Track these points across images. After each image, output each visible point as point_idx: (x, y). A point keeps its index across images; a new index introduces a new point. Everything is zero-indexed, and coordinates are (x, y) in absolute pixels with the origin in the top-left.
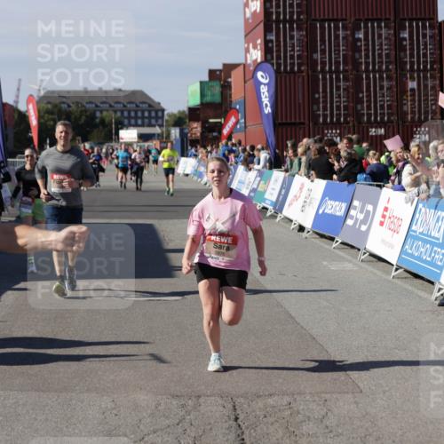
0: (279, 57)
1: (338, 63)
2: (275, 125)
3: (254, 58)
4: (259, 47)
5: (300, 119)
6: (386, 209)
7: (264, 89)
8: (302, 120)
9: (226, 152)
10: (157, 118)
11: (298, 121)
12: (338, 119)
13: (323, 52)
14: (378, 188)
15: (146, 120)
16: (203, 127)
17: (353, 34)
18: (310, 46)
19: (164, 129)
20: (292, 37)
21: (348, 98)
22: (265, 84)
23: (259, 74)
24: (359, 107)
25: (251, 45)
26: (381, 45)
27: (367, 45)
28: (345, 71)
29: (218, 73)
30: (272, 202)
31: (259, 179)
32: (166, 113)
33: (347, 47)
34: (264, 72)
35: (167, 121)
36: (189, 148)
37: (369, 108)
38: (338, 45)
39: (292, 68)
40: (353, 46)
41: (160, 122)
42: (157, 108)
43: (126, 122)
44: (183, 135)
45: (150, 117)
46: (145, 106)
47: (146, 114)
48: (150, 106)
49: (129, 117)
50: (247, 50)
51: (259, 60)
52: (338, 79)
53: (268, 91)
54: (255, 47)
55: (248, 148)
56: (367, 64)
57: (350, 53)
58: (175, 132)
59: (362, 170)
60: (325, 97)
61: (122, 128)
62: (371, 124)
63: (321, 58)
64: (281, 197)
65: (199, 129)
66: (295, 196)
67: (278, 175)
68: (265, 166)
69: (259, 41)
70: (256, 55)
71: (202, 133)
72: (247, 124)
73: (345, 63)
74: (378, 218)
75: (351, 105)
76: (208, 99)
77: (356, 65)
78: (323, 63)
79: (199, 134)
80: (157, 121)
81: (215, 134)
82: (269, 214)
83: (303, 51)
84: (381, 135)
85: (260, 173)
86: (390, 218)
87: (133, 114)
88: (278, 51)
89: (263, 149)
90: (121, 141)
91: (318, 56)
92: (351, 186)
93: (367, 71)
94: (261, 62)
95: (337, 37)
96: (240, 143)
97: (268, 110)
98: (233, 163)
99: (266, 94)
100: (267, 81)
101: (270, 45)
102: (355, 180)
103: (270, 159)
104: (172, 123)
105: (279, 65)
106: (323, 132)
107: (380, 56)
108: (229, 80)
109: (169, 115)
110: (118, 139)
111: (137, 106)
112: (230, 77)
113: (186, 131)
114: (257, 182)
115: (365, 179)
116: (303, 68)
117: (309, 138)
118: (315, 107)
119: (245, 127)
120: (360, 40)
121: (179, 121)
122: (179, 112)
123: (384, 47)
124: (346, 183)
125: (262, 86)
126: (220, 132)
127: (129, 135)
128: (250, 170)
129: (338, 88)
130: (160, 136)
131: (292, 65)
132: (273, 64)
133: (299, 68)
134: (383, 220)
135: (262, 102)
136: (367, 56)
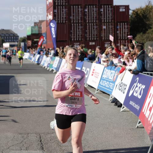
0: (58, 18)
1: (78, 20)
2: (57, 41)
3: (50, 18)
4: (51, 14)
5: (65, 39)
6: (94, 70)
7: (53, 29)
8: (66, 40)
9: (40, 51)
10: (16, 39)
11: (65, 40)
12: (79, 39)
13: (74, 16)
14: (91, 63)
15: (12, 40)
16: (32, 42)
17: (84, 10)
18: (69, 14)
19: (19, 43)
20: (63, 11)
21: (82, 32)
22: (53, 27)
23: (51, 24)
24: (86, 35)
25: (49, 14)
26: (94, 13)
27: (89, 14)
28: (81, 22)
29: (37, 23)
30: (55, 68)
31: (51, 60)
32: (19, 37)
33: (82, 14)
34: (53, 23)
35: (19, 40)
36: (27, 49)
37: (89, 35)
38: (78, 14)
39: (63, 22)
40: (84, 14)
41: (17, 40)
42: (16, 35)
43: (5, 40)
44: (25, 45)
45: (14, 39)
46: (12, 35)
47: (12, 38)
48: (14, 35)
49: (7, 39)
50: (47, 16)
51: (51, 19)
52: (79, 25)
53: (54, 30)
54: (50, 14)
55: (47, 49)
56: (89, 20)
57: (83, 16)
58: (22, 44)
59: (86, 57)
60: (74, 32)
61: (4, 43)
62: (90, 41)
63: (73, 18)
64: (58, 66)
65: (31, 43)
66: (63, 66)
67: (57, 59)
68: (53, 55)
69: (51, 12)
70: (51, 17)
71: (32, 44)
72: (47, 41)
73: (81, 20)
74: (91, 73)
75: (83, 34)
76: (34, 32)
77: (85, 20)
78: (74, 20)
79: (30, 45)
80: (16, 40)
81: (36, 45)
82: (54, 72)
83: (66, 16)
84: (93, 45)
85: (51, 58)
86: (95, 73)
87: (8, 38)
88: (58, 16)
89: (52, 50)
90: (4, 47)
91: (72, 18)
92: (82, 62)
93: (89, 22)
94: (52, 20)
95: (78, 11)
96: (45, 47)
97: (54, 36)
98: (42, 54)
99: (54, 31)
100: (54, 26)
101: (55, 14)
102: (83, 60)
103: (55, 53)
104: (21, 41)
105: (58, 21)
106: (73, 44)
107: (93, 17)
108: (41, 26)
109: (20, 38)
110: (3, 46)
111: (9, 35)
112: (41, 25)
113: (26, 44)
114: (50, 61)
115: (87, 60)
116: (66, 22)
117: (69, 45)
118: (71, 35)
119: (47, 42)
120: (86, 12)
121: (24, 40)
122: (24, 37)
123: (95, 14)
124: (80, 61)
125: (52, 28)
126: (38, 44)
127: (6, 45)
128: (48, 57)
129: (79, 29)
130: (17, 46)
131: (63, 21)
132: (56, 21)
133: (65, 22)
134: (93, 74)
135: (52, 34)
136: (89, 17)
